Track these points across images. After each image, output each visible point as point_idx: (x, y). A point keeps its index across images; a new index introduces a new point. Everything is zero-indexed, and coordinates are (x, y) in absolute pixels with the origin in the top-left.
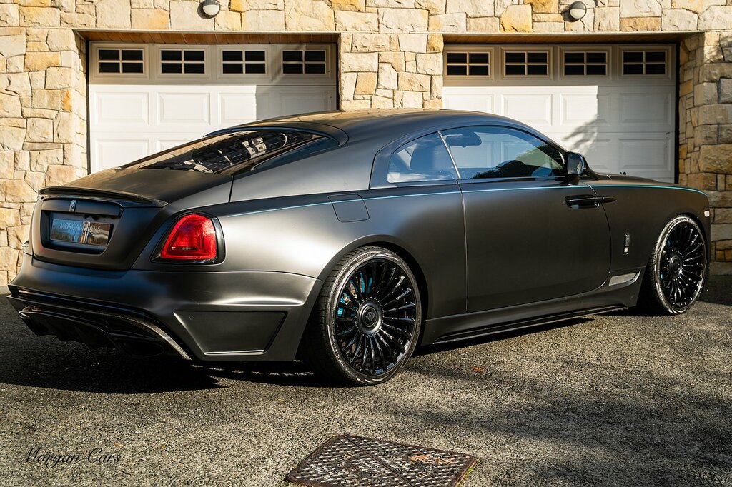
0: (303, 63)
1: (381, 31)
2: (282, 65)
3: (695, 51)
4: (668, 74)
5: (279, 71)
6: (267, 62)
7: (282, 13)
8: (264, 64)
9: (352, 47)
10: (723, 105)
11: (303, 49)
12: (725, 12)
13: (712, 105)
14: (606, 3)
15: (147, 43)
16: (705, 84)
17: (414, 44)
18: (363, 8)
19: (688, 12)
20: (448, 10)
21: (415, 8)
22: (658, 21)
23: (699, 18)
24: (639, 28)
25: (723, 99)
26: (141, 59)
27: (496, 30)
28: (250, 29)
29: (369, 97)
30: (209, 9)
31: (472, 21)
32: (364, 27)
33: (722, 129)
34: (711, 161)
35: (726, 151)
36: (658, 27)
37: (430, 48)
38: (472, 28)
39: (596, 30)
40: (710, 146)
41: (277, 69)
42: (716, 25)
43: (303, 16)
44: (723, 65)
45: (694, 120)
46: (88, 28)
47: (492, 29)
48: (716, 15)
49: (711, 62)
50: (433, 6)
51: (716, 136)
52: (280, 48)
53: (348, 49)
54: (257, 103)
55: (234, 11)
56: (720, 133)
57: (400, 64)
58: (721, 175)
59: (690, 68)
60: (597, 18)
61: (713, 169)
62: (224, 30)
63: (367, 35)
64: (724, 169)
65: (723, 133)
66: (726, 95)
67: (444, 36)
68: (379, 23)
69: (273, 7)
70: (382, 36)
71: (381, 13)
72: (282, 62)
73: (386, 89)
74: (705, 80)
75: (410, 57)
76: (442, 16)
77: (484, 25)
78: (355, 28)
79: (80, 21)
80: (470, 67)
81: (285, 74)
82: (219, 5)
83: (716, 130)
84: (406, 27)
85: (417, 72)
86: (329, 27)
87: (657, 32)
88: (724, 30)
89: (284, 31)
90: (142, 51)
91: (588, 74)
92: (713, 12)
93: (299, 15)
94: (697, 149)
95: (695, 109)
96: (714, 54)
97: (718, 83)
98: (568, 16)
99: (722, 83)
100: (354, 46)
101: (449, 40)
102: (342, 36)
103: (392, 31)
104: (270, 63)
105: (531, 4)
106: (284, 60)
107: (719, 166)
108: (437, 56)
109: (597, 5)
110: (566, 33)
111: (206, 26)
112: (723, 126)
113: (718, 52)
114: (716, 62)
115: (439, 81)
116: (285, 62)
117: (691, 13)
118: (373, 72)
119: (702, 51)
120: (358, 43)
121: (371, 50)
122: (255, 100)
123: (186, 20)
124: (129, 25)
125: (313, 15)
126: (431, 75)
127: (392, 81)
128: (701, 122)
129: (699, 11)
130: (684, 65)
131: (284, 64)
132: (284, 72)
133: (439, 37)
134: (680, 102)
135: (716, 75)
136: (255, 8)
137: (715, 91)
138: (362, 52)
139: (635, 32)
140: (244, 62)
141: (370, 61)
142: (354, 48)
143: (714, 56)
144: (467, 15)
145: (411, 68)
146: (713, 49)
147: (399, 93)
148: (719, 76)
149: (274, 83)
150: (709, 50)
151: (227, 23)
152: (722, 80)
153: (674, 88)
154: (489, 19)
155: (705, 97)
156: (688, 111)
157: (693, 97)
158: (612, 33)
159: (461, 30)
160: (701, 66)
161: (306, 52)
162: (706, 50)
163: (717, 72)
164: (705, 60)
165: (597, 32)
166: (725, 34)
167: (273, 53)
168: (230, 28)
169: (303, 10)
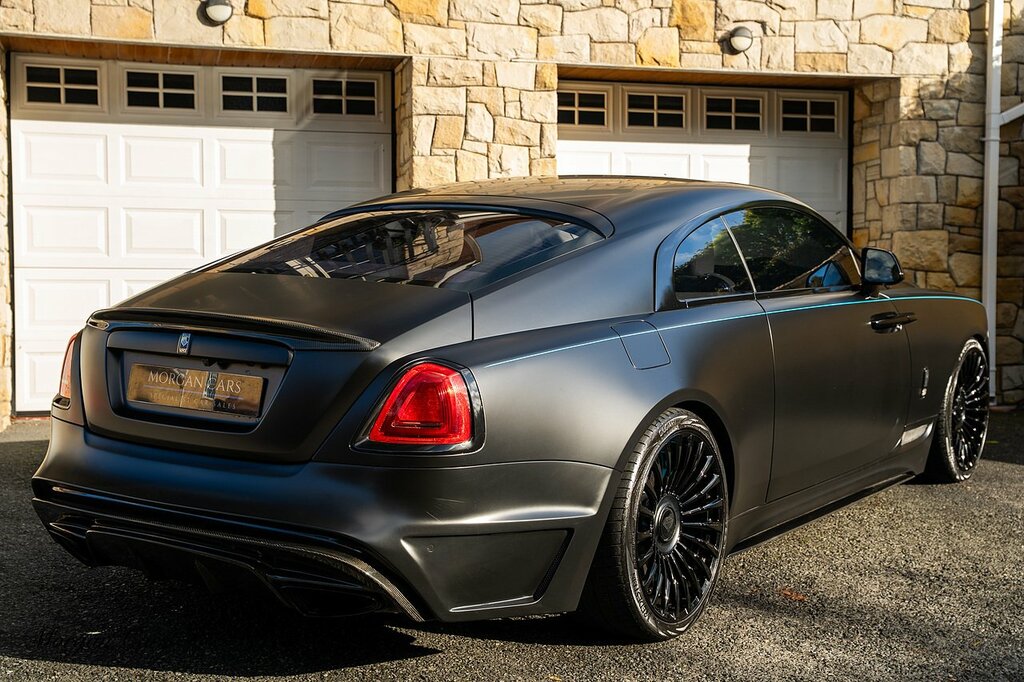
0: (344, 98)
1: (471, 56)
2: (311, 101)
3: (883, 102)
4: (838, 133)
5: (307, 110)
6: (290, 95)
7: (326, 23)
8: (285, 99)
9: (429, 77)
10: (924, 177)
11: (344, 78)
12: (926, 52)
13: (911, 177)
14: (777, 31)
15: (107, 59)
16: (901, 148)
17: (518, 76)
18: (444, 22)
19: (881, 49)
20: (565, 30)
21: (519, 25)
22: (842, 59)
23: (894, 58)
24: (818, 67)
25: (923, 169)
26: (95, 83)
27: (631, 62)
28: (276, 45)
29: (452, 152)
30: (217, 12)
31: (598, 47)
32: (446, 49)
33: (923, 210)
34: (909, 253)
35: (927, 239)
36: (843, 67)
37: (539, 84)
38: (598, 59)
39: (764, 67)
40: (907, 233)
41: (304, 105)
42: (915, 69)
43: (357, 30)
44: (924, 123)
45: (882, 196)
46: (20, 32)
47: (626, 60)
48: (915, 55)
49: (909, 119)
50: (544, 23)
51: (913, 219)
52: (310, 75)
53: (423, 81)
54: (275, 155)
55: (253, 16)
56: (920, 216)
57: (497, 105)
58: (922, 273)
59: (873, 126)
60: (765, 50)
61: (911, 264)
62: (238, 45)
63: (451, 62)
64: (924, 264)
65: (923, 215)
66: (927, 164)
67: (560, 67)
68: (467, 44)
69: (313, 13)
70: (472, 63)
71: (471, 30)
72: (312, 96)
73: (478, 141)
74: (902, 142)
75: (511, 95)
76: (557, 39)
77: (615, 53)
78: (433, 50)
79: (8, 20)
80: (580, 112)
81: (315, 115)
82: (232, 7)
83: (915, 211)
84: (507, 51)
85: (522, 118)
86: (396, 47)
87: (841, 74)
88: (924, 76)
89: (327, 50)
90: (95, 72)
91: (737, 128)
92: (912, 51)
93: (350, 27)
94: (885, 236)
95: (883, 181)
96: (912, 107)
97: (917, 147)
98: (727, 45)
99: (922, 147)
100: (431, 76)
101: (566, 74)
102: (414, 61)
103: (485, 57)
104: (294, 97)
105: (678, 27)
106: (315, 93)
107: (918, 261)
108: (550, 96)
109: (765, 33)
110: (725, 70)
111: (210, 38)
112: (924, 206)
113: (917, 105)
114: (914, 119)
115: (552, 131)
116: (316, 97)
117: (885, 51)
118: (459, 115)
119: (897, 104)
120: (438, 71)
121: (456, 82)
122: (272, 150)
123: (178, 27)
124: (87, 29)
125: (372, 29)
126: (541, 123)
127: (486, 130)
128: (894, 199)
129: (894, 48)
130: (861, 121)
131: (315, 100)
132: (315, 112)
133: (552, 69)
134: (855, 171)
135: (915, 136)
136: (286, 13)
137: (914, 158)
138: (442, 86)
139: (814, 73)
140: (255, 94)
141: (454, 100)
142: (432, 80)
143: (912, 111)
144: (591, 38)
145: (512, 111)
146: (911, 101)
147: (495, 147)
148: (919, 138)
149: (301, 126)
150: (907, 102)
151: (243, 34)
152: (922, 143)
153: (846, 153)
154: (622, 46)
155: (902, 165)
156: (870, 185)
157: (880, 165)
158: (785, 72)
159: (583, 59)
160: (895, 123)
161: (347, 82)
162: (903, 101)
163: (917, 132)
164: (902, 115)
165: (765, 71)
166: (926, 81)
167: (298, 83)
168: (248, 41)
169: (357, 19)
